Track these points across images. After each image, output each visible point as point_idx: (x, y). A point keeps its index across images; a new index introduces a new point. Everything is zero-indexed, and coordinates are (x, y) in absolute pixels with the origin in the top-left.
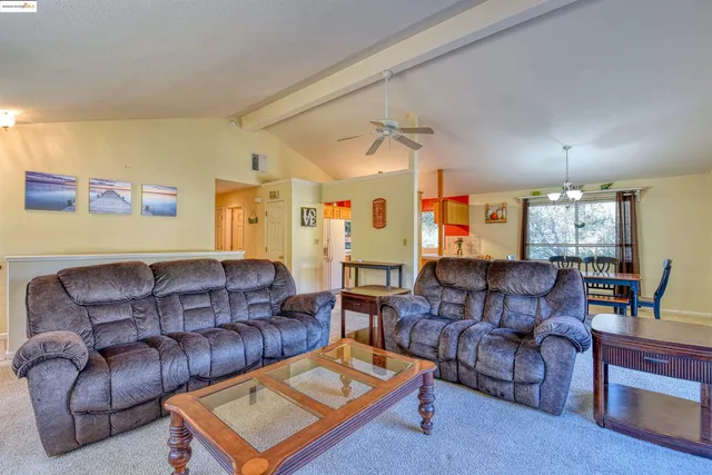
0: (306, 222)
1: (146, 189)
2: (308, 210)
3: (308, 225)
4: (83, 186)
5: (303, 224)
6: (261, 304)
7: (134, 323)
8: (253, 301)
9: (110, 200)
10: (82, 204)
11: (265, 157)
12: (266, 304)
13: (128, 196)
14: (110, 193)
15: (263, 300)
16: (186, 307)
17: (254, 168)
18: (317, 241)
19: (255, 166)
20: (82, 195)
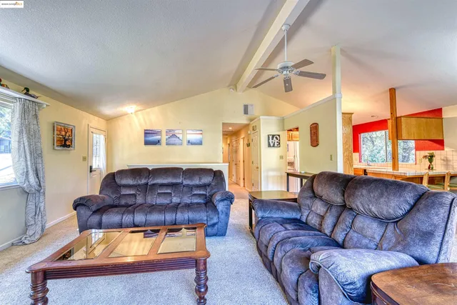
0: (272, 145)
1: (188, 132)
2: (273, 136)
3: (274, 146)
4: (164, 133)
5: (269, 146)
6: (199, 194)
7: (136, 196)
8: (195, 193)
9: (174, 139)
10: (164, 142)
11: (252, 105)
12: (203, 195)
13: (181, 136)
14: (174, 136)
15: (202, 192)
16: (159, 191)
17: (245, 113)
18: (281, 157)
19: (246, 112)
20: (164, 138)
